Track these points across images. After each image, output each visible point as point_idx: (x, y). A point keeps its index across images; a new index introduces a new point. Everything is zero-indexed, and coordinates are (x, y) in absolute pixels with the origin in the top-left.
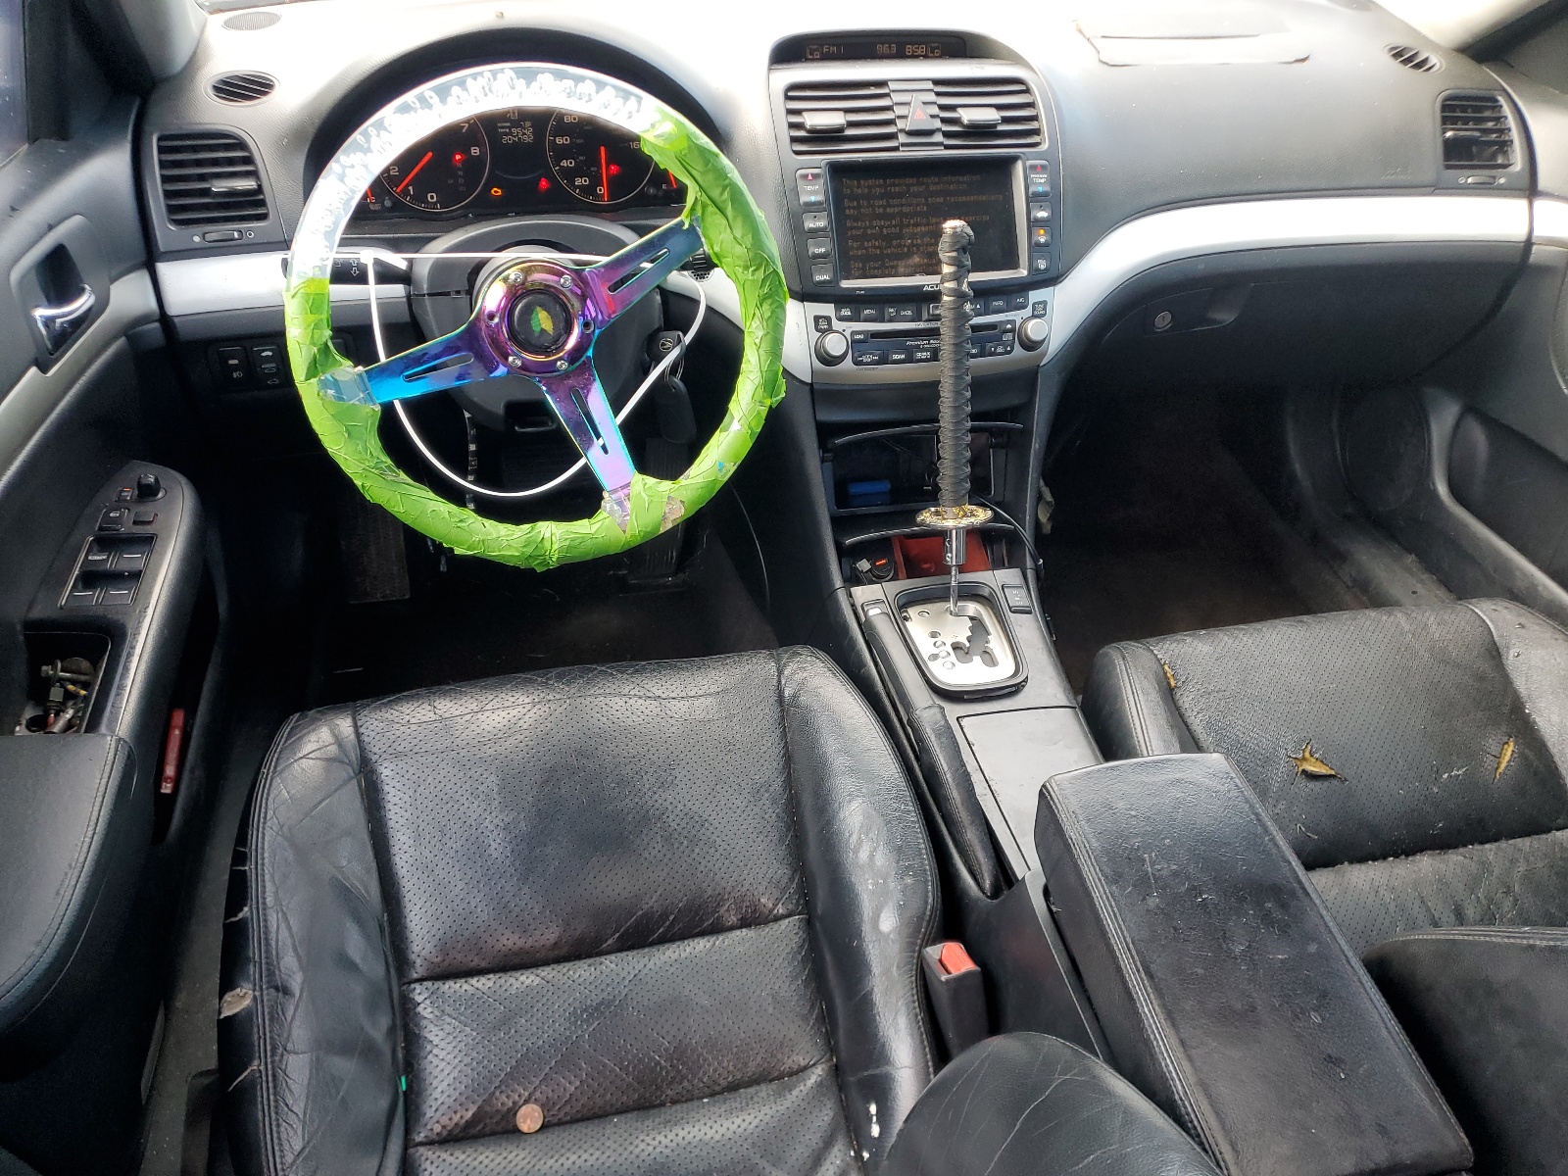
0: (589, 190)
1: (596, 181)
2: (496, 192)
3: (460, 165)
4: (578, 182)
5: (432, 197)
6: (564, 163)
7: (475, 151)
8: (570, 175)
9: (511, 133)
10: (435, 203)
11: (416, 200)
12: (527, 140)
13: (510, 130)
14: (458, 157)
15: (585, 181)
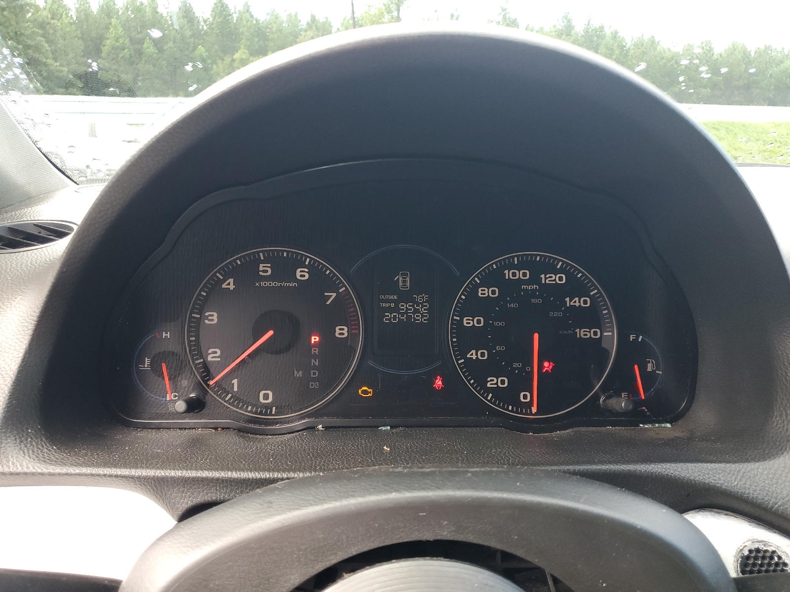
0: (508, 396)
1: (521, 382)
2: (365, 391)
3: (315, 351)
4: (492, 382)
5: (266, 397)
6: (473, 355)
7: (342, 332)
8: (480, 371)
9: (396, 310)
10: (268, 407)
11: (240, 400)
12: (419, 319)
13: (397, 305)
14: (315, 339)
15: (503, 382)
